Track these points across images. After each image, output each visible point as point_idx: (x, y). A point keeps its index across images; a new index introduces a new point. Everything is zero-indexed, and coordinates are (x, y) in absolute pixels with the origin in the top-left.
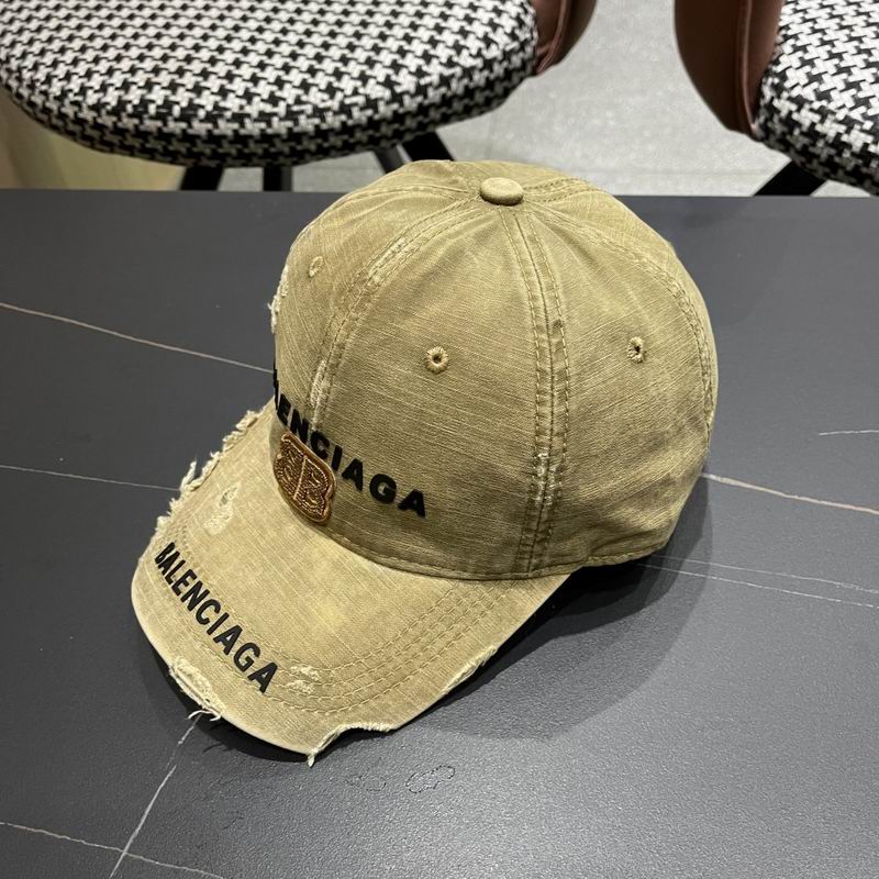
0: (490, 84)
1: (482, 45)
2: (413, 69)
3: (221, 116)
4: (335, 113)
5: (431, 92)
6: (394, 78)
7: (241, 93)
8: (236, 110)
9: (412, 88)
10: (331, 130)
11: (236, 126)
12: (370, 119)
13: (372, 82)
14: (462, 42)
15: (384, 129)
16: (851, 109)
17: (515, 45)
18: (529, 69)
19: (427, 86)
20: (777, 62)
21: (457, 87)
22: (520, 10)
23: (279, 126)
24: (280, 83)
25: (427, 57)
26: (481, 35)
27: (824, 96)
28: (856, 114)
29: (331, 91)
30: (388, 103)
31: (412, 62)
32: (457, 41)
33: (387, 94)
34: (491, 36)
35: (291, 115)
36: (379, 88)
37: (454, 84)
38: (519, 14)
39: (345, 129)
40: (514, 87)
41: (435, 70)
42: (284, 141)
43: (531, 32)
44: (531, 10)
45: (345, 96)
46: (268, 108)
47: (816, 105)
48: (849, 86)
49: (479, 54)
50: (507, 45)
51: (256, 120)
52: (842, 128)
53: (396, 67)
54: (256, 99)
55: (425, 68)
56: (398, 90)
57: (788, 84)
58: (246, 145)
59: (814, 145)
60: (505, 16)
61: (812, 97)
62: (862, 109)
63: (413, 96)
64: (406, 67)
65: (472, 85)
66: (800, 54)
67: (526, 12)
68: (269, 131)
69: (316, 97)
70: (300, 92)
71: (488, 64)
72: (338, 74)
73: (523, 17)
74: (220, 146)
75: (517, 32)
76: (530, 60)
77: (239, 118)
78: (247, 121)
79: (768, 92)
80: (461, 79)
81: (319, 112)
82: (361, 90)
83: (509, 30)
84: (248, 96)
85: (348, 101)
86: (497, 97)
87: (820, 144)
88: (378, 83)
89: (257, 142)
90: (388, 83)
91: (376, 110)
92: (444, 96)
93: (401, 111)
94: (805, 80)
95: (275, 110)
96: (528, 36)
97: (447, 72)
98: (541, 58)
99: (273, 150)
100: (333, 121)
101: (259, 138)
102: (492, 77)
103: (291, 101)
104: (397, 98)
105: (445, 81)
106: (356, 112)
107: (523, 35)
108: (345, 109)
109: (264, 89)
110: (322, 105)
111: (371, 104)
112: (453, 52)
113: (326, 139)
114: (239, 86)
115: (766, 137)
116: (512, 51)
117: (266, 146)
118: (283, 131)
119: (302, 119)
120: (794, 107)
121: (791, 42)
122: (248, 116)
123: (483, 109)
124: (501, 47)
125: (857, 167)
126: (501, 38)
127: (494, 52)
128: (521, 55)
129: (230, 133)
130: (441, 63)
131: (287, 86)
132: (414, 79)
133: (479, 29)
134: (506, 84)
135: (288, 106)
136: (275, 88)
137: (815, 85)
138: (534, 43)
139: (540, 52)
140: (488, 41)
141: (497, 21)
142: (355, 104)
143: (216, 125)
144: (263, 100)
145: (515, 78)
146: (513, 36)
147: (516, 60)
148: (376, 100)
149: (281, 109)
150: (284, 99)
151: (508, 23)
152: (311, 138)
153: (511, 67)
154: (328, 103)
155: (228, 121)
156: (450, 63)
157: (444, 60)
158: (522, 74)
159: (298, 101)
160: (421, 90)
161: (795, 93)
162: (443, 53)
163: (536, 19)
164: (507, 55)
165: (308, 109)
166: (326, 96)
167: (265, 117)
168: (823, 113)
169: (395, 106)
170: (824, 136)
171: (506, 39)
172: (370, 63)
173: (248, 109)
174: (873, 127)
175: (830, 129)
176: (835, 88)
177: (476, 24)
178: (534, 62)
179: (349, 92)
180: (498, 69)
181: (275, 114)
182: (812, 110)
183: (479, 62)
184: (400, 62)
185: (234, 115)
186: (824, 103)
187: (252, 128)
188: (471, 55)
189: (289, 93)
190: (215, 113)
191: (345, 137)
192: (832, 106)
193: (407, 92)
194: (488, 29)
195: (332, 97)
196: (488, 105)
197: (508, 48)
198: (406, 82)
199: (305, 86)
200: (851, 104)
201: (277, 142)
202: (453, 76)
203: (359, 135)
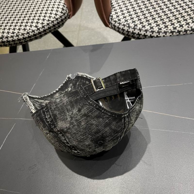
0: (58, 23)
1: (55, 16)
2: (41, 23)
3: (3, 38)
4: (26, 34)
5: (45, 27)
6: (37, 25)
7: (7, 32)
8: (6, 36)
9: (41, 27)
10: (26, 37)
11: (7, 39)
12: (34, 34)
13: (33, 27)
14: (51, 16)
15: (37, 36)
16: (124, 22)
17: (62, 14)
18: (67, 18)
19: (44, 26)
20: (111, 13)
21: (51, 25)
22: (63, 7)
23: (15, 38)
24: (14, 29)
25: (44, 20)
26: (54, 13)
27: (119, 20)
28: (125, 24)
29: (25, 29)
30: (37, 30)
31: (41, 21)
32: (50, 16)
33: (36, 29)
34: (57, 13)
35: (17, 36)
36: (34, 28)
37: (50, 25)
38: (62, 8)
39: (29, 37)
40: (65, 22)
41: (46, 22)
42: (17, 41)
43: (66, 11)
44: (66, 6)
45: (28, 30)
46: (12, 35)
47: (118, 22)
48: (124, 17)
49: (55, 18)
50: (60, 14)
51: (10, 38)
52: (123, 26)
53: (37, 23)
54: (10, 33)
55: (43, 22)
56: (38, 27)
57: (113, 18)
58: (10, 43)
59: (119, 30)
60: (59, 9)
61: (117, 20)
62: (126, 22)
63: (42, 28)
64: (39, 22)
65: (54, 24)
66: (115, 11)
67: (64, 7)
68: (14, 39)
69: (22, 31)
70: (18, 31)
71: (57, 19)
72: (26, 26)
73: (63, 8)
74: (5, 43)
75: (63, 11)
76: (67, 16)
77: (7, 37)
78: (9, 38)
79: (110, 20)
80: (51, 23)
81: (23, 34)
82: (31, 29)
83: (60, 11)
84: (8, 33)
85: (28, 31)
86: (61, 25)
87: (120, 30)
88: (34, 27)
89: (12, 42)
90: (36, 26)
91: (35, 32)
92: (48, 27)
93: (40, 32)
94: (116, 17)
95: (14, 35)
96: (65, 12)
97: (48, 22)
98: (70, 15)
99: (15, 43)
100: (26, 36)
101: (12, 41)
102: (58, 21)
103: (17, 33)
104: (38, 29)
105: (48, 24)
106: (30, 33)
107: (64, 12)
108: (28, 33)
109: (11, 31)
110: (23, 33)
111: (33, 31)
112: (49, 18)
113: (26, 39)
114: (6, 31)
115: (112, 28)
116: (62, 16)
117: (14, 42)
118: (16, 39)
119: (20, 36)
120: (114, 23)
121: (114, 9)
122: (9, 37)
123: (59, 28)
124: (59, 15)
125: (127, 34)
126: (59, 13)
127: (58, 17)
128: (64, 16)
129: (6, 41)
130: (47, 21)
131: (16, 30)
132: (41, 25)
133: (54, 12)
134: (62, 22)
135: (16, 34)
136: (13, 30)
137: (118, 18)
138: (67, 13)
139: (69, 14)
140: (56, 14)
141: (58, 10)
142: (30, 32)
143: (3, 40)
144: (11, 33)
145: (64, 21)
146: (62, 12)
147: (63, 17)
148: (34, 30)
149: (15, 35)
150: (15, 33)
151: (60, 10)
152: (22, 40)
153: (62, 19)
154: (24, 32)
155: (5, 38)
156: (49, 20)
157: (47, 20)
158: (66, 19)
159: (18, 33)
160: (43, 27)
161: (114, 20)
162: (47, 18)
163: (67, 8)
164: (61, 17)
165: (21, 34)
166: (24, 31)
167: (12, 37)
168: (120, 23)
169: (38, 31)
170: (120, 28)
171: (60, 13)
172: (32, 22)
173: (8, 36)
174: (128, 26)
175: (121, 27)
176: (121, 18)
177: (53, 11)
178: (68, 16)
179: (28, 29)
180: (59, 20)
181: (14, 36)
182: (118, 23)
183: (55, 19)
184: (38, 22)
185: (6, 37)
186: (119, 21)
187: (10, 39)
188: (53, 18)
189: (16, 31)
190: (2, 37)
191: (30, 38)
192: (121, 22)
193: (40, 28)
194: (56, 12)
195: (25, 31)
196: (59, 27)
197: (61, 15)
198: (40, 26)
199: (19, 29)
200: (124, 21)
201: (16, 41)
202: (49, 23)
203: (32, 37)
